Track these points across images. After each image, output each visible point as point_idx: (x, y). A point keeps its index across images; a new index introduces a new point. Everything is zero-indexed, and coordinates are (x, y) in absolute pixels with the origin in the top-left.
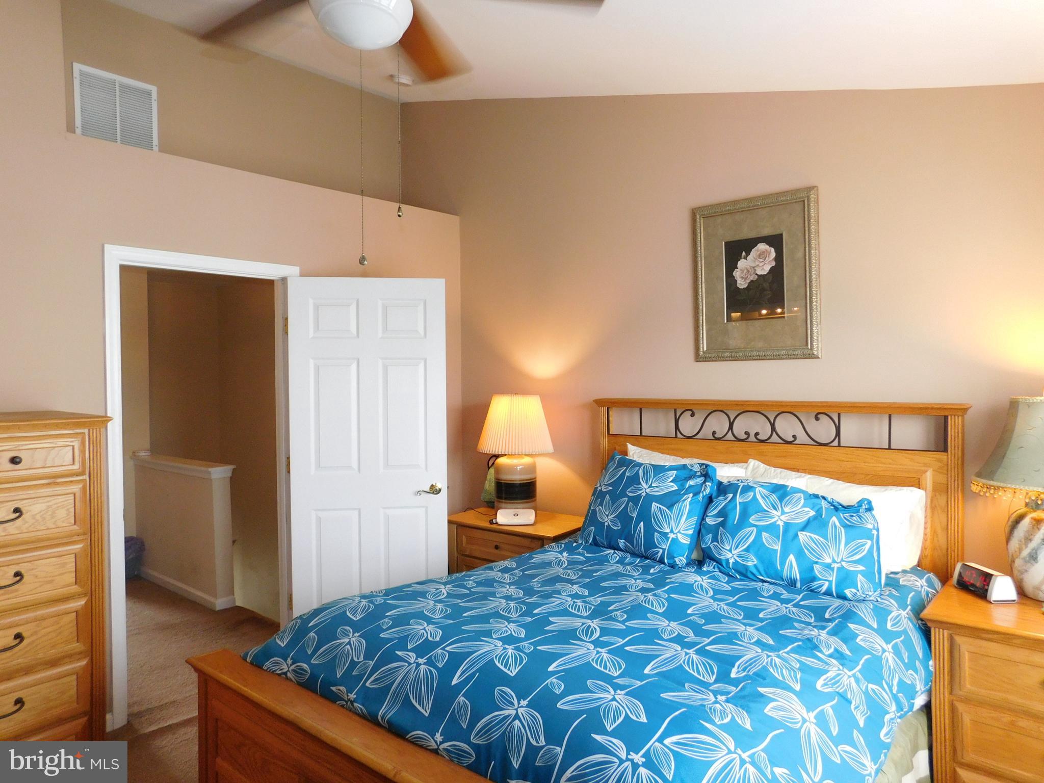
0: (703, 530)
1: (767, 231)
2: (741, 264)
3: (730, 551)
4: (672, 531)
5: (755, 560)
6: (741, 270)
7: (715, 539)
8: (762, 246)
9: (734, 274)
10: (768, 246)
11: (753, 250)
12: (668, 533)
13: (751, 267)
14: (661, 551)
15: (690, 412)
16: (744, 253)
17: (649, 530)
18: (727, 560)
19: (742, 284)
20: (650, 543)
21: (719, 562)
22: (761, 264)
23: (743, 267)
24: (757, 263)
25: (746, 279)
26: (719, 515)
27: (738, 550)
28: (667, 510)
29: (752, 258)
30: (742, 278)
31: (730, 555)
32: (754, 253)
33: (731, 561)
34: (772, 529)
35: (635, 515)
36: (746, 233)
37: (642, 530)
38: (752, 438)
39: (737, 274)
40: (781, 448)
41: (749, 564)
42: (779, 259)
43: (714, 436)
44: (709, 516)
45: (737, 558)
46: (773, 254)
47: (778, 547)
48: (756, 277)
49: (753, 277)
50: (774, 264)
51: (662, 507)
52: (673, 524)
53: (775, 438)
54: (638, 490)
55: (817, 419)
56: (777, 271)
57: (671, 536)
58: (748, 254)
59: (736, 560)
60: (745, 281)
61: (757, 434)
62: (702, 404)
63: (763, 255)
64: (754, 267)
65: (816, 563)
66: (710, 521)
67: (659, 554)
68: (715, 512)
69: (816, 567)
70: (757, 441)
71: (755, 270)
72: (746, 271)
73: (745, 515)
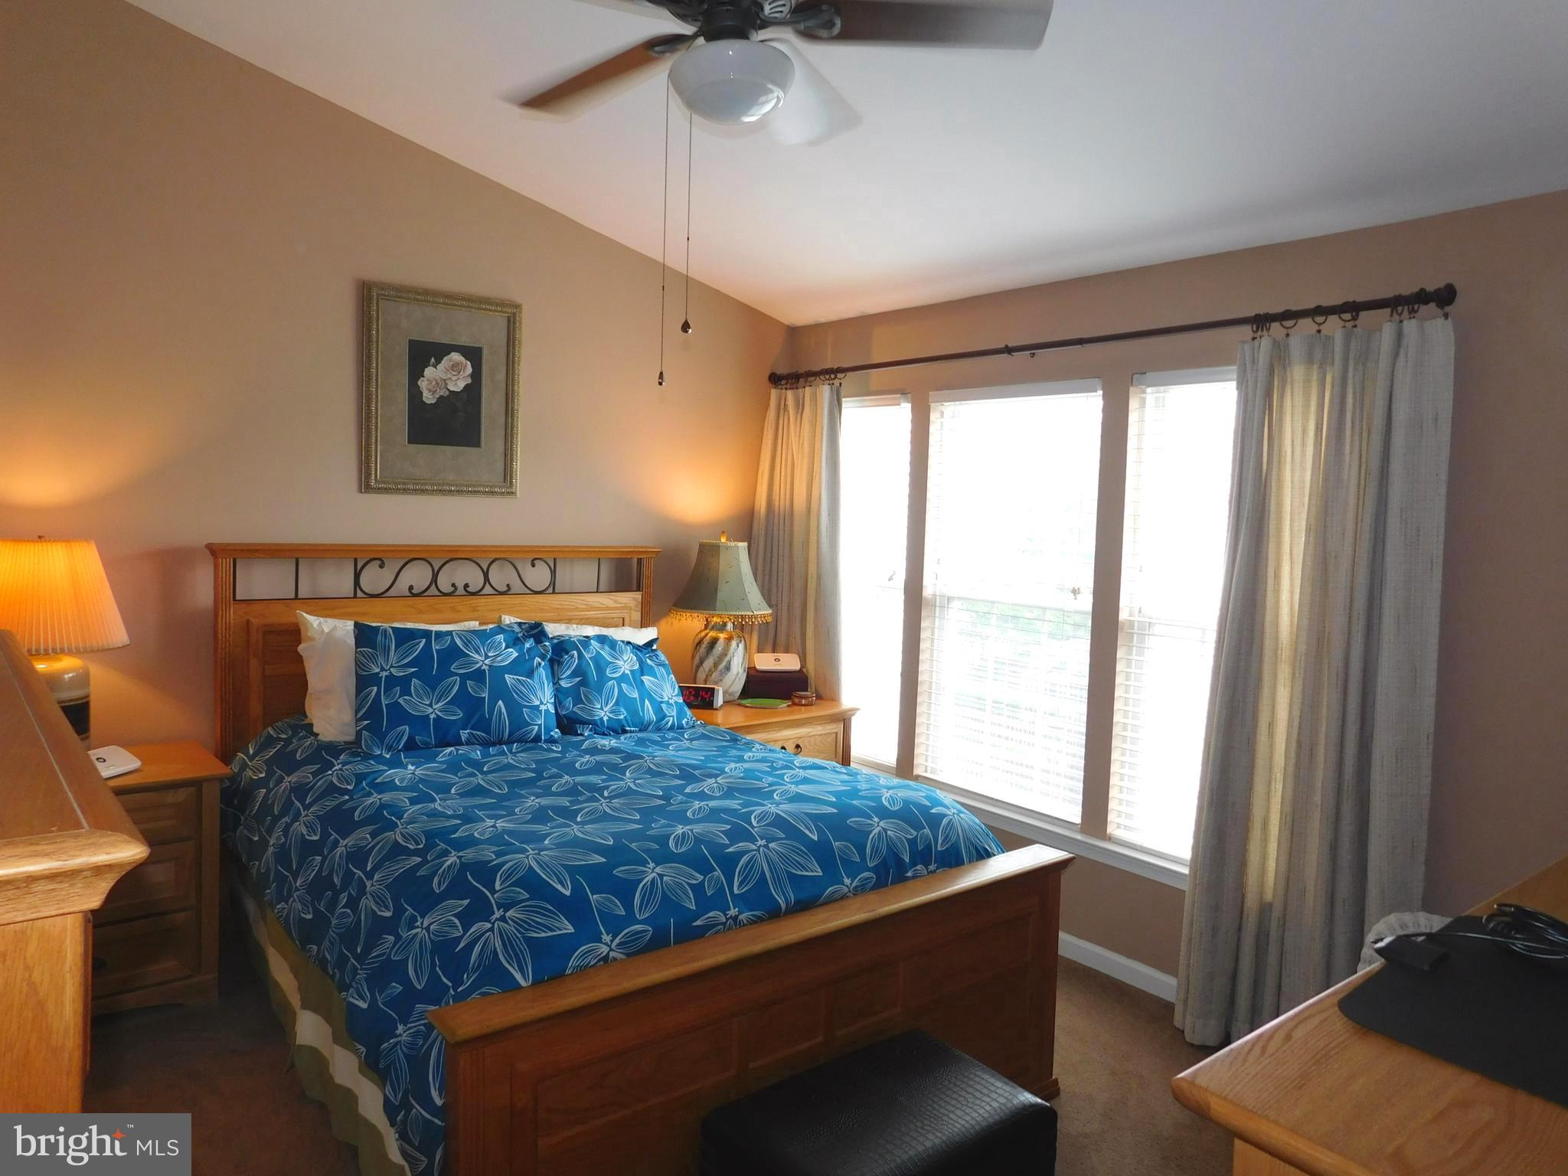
0: (559, 695)
1: (463, 340)
2: (429, 372)
3: (602, 709)
4: (542, 703)
5: (625, 712)
6: (428, 380)
7: (578, 700)
8: (456, 357)
9: (419, 383)
10: (464, 359)
11: (445, 358)
12: (538, 706)
13: (441, 378)
14: (537, 727)
15: (379, 562)
16: (433, 360)
17: (514, 708)
18: (602, 719)
19: (429, 398)
20: (518, 723)
21: (594, 723)
22: (454, 378)
23: (432, 376)
24: (449, 376)
25: (434, 393)
26: (574, 674)
27: (609, 706)
28: (529, 680)
29: (443, 368)
30: (430, 390)
31: (603, 714)
32: (445, 362)
33: (605, 718)
34: (623, 678)
35: (486, 695)
36: (438, 335)
37: (504, 710)
38: (461, 590)
39: (423, 384)
40: (496, 600)
41: (622, 717)
42: (476, 375)
43: (411, 593)
44: (563, 679)
45: (610, 715)
46: (469, 370)
47: (636, 695)
48: (447, 393)
49: (444, 393)
50: (469, 381)
51: (520, 678)
52: (539, 693)
53: (488, 590)
54: (473, 663)
55: (533, 565)
56: (474, 389)
57: (543, 708)
58: (438, 361)
59: (609, 717)
60: (433, 394)
61: (466, 586)
62: (395, 551)
63: (456, 367)
64: (445, 380)
65: (662, 702)
66: (564, 684)
67: (534, 732)
68: (569, 672)
69: (664, 706)
70: (466, 593)
71: (446, 384)
72: (434, 382)
73: (600, 670)
